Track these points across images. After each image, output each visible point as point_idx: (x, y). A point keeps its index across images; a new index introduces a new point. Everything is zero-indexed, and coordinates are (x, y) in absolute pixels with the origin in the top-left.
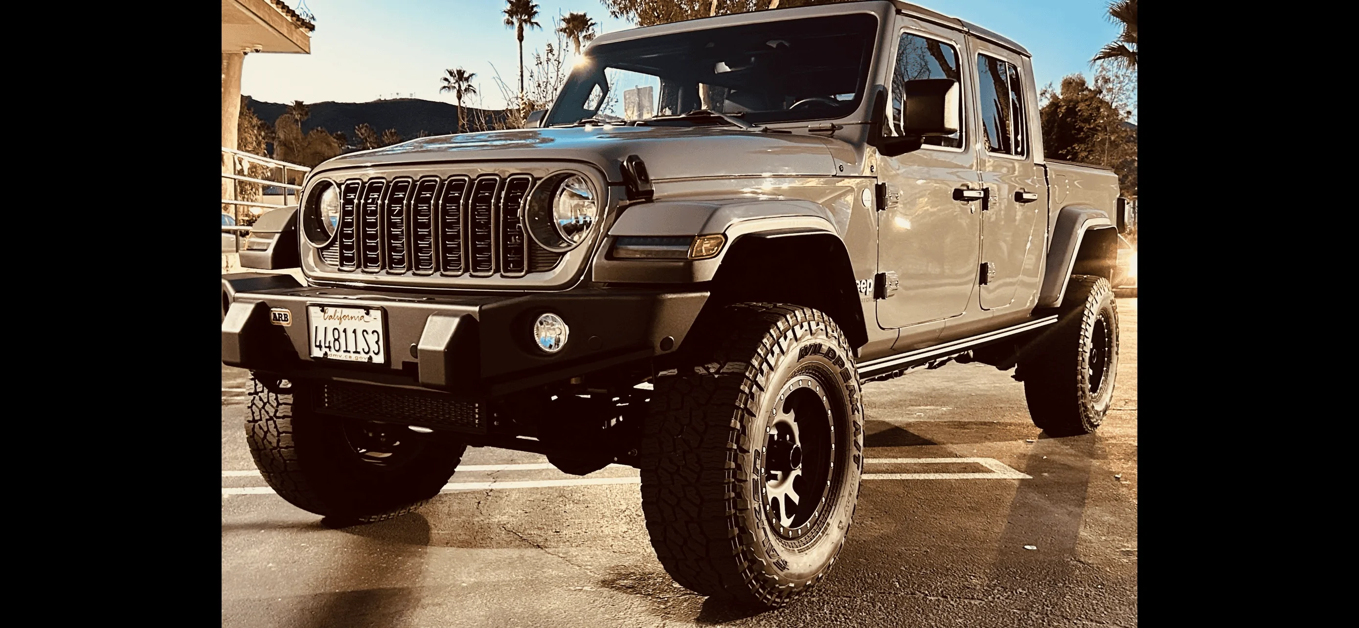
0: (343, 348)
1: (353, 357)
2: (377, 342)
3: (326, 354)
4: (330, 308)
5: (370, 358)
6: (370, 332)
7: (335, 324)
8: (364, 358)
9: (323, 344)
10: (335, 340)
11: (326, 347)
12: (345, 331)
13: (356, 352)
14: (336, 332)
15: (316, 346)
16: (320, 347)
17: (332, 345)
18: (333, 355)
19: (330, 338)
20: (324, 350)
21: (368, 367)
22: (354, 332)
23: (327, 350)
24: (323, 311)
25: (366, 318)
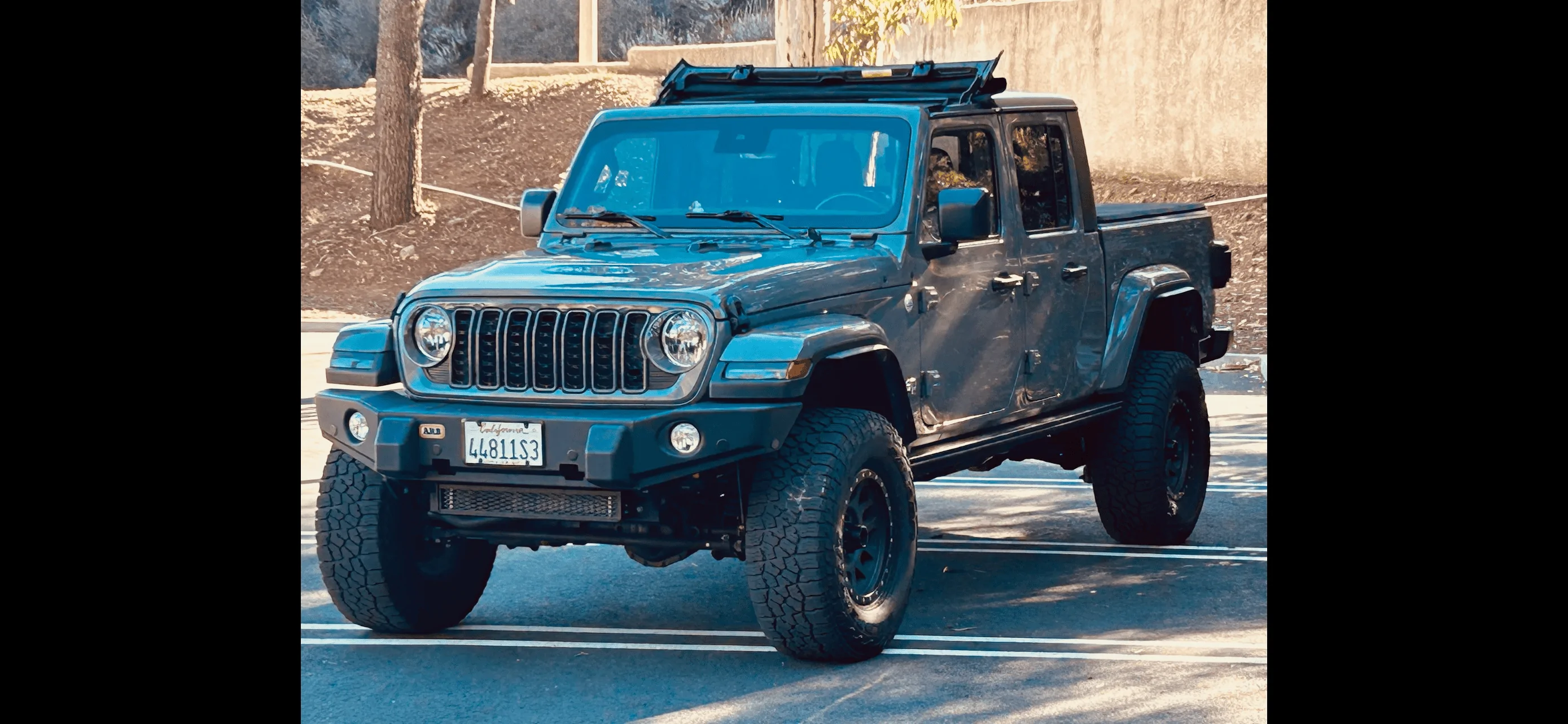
0: (500, 455)
1: (510, 462)
2: (535, 450)
3: (481, 460)
4: (487, 423)
5: (527, 462)
6: (528, 441)
7: (493, 435)
8: (523, 463)
9: (478, 452)
10: (492, 449)
11: (481, 454)
12: (503, 442)
13: (514, 458)
14: (493, 442)
15: (471, 454)
16: (475, 455)
17: (488, 453)
18: (487, 461)
19: (486, 447)
20: (479, 457)
21: (527, 470)
22: (513, 442)
23: (483, 458)
24: (480, 425)
25: (525, 430)
